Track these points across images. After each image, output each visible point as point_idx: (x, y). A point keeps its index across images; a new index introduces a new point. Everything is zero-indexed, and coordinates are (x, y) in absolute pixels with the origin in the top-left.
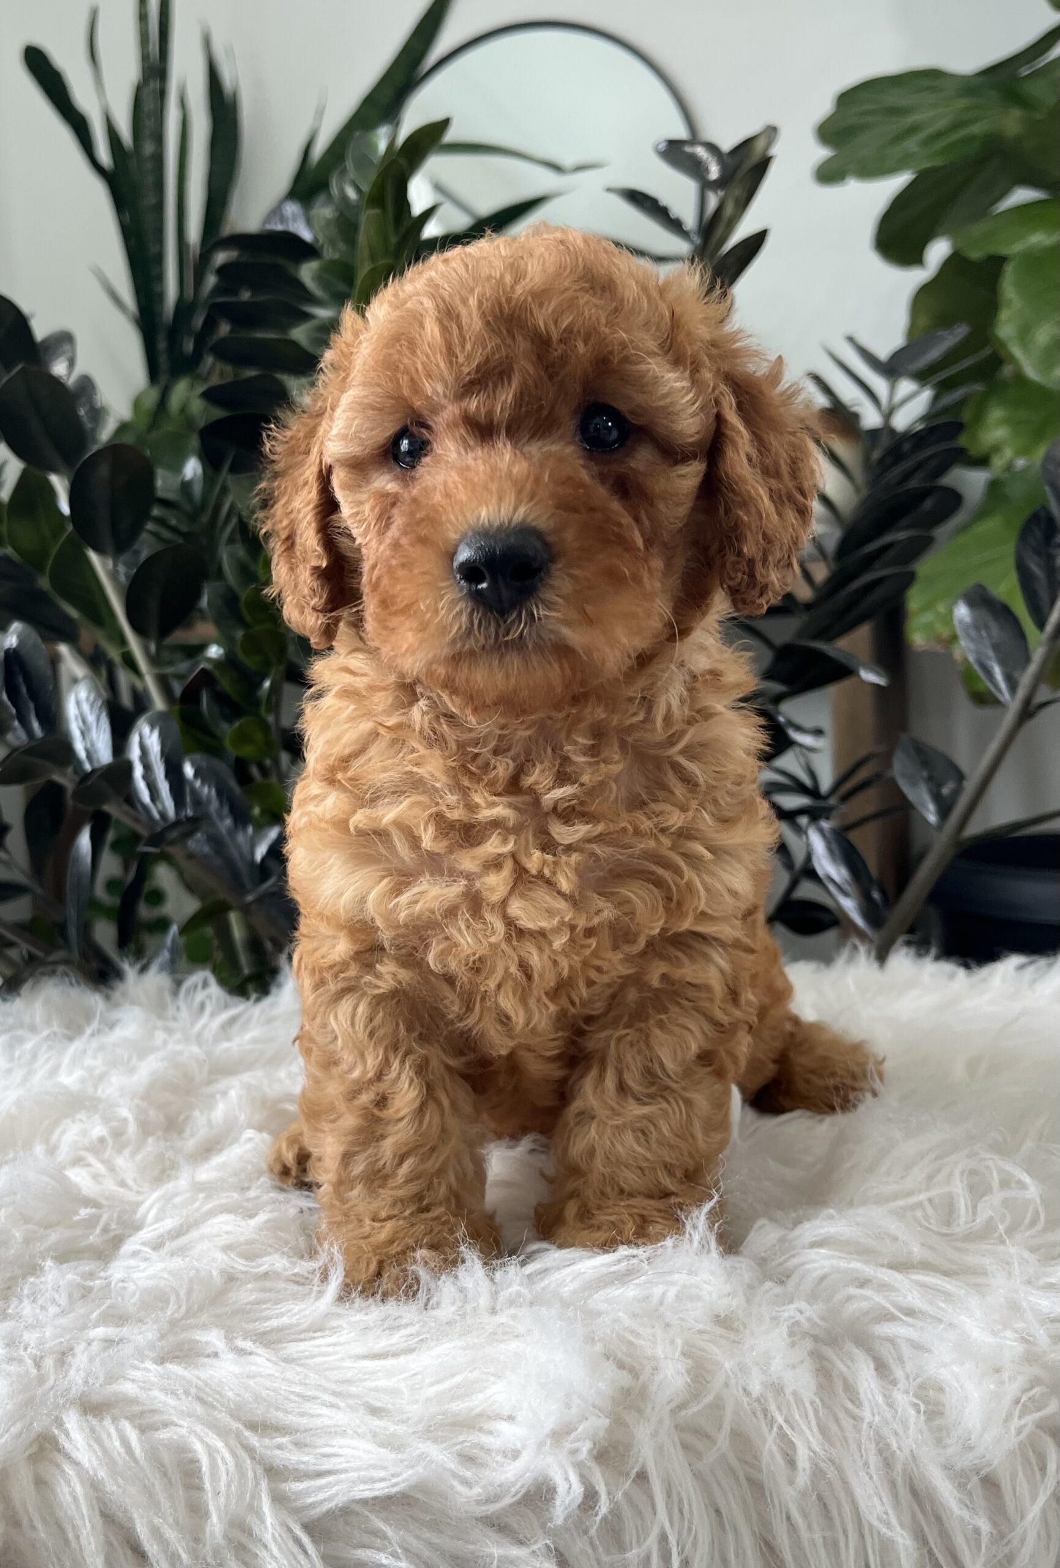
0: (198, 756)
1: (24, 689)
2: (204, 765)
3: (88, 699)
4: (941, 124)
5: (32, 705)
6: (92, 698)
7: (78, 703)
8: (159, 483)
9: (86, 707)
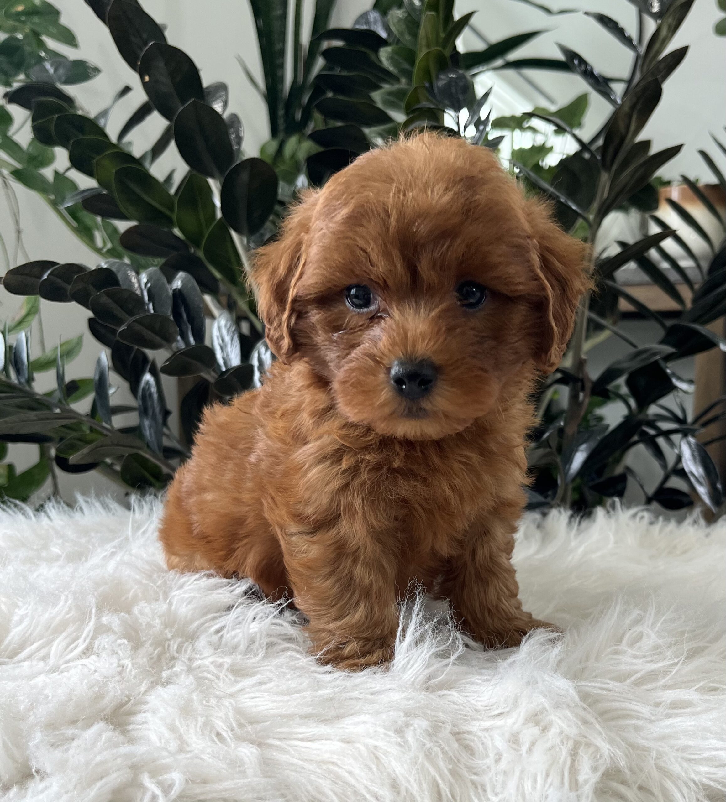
1: (185, 316)
3: (226, 326)
5: (190, 327)
6: (228, 325)
7: (219, 328)
8: (280, 190)
9: (224, 332)
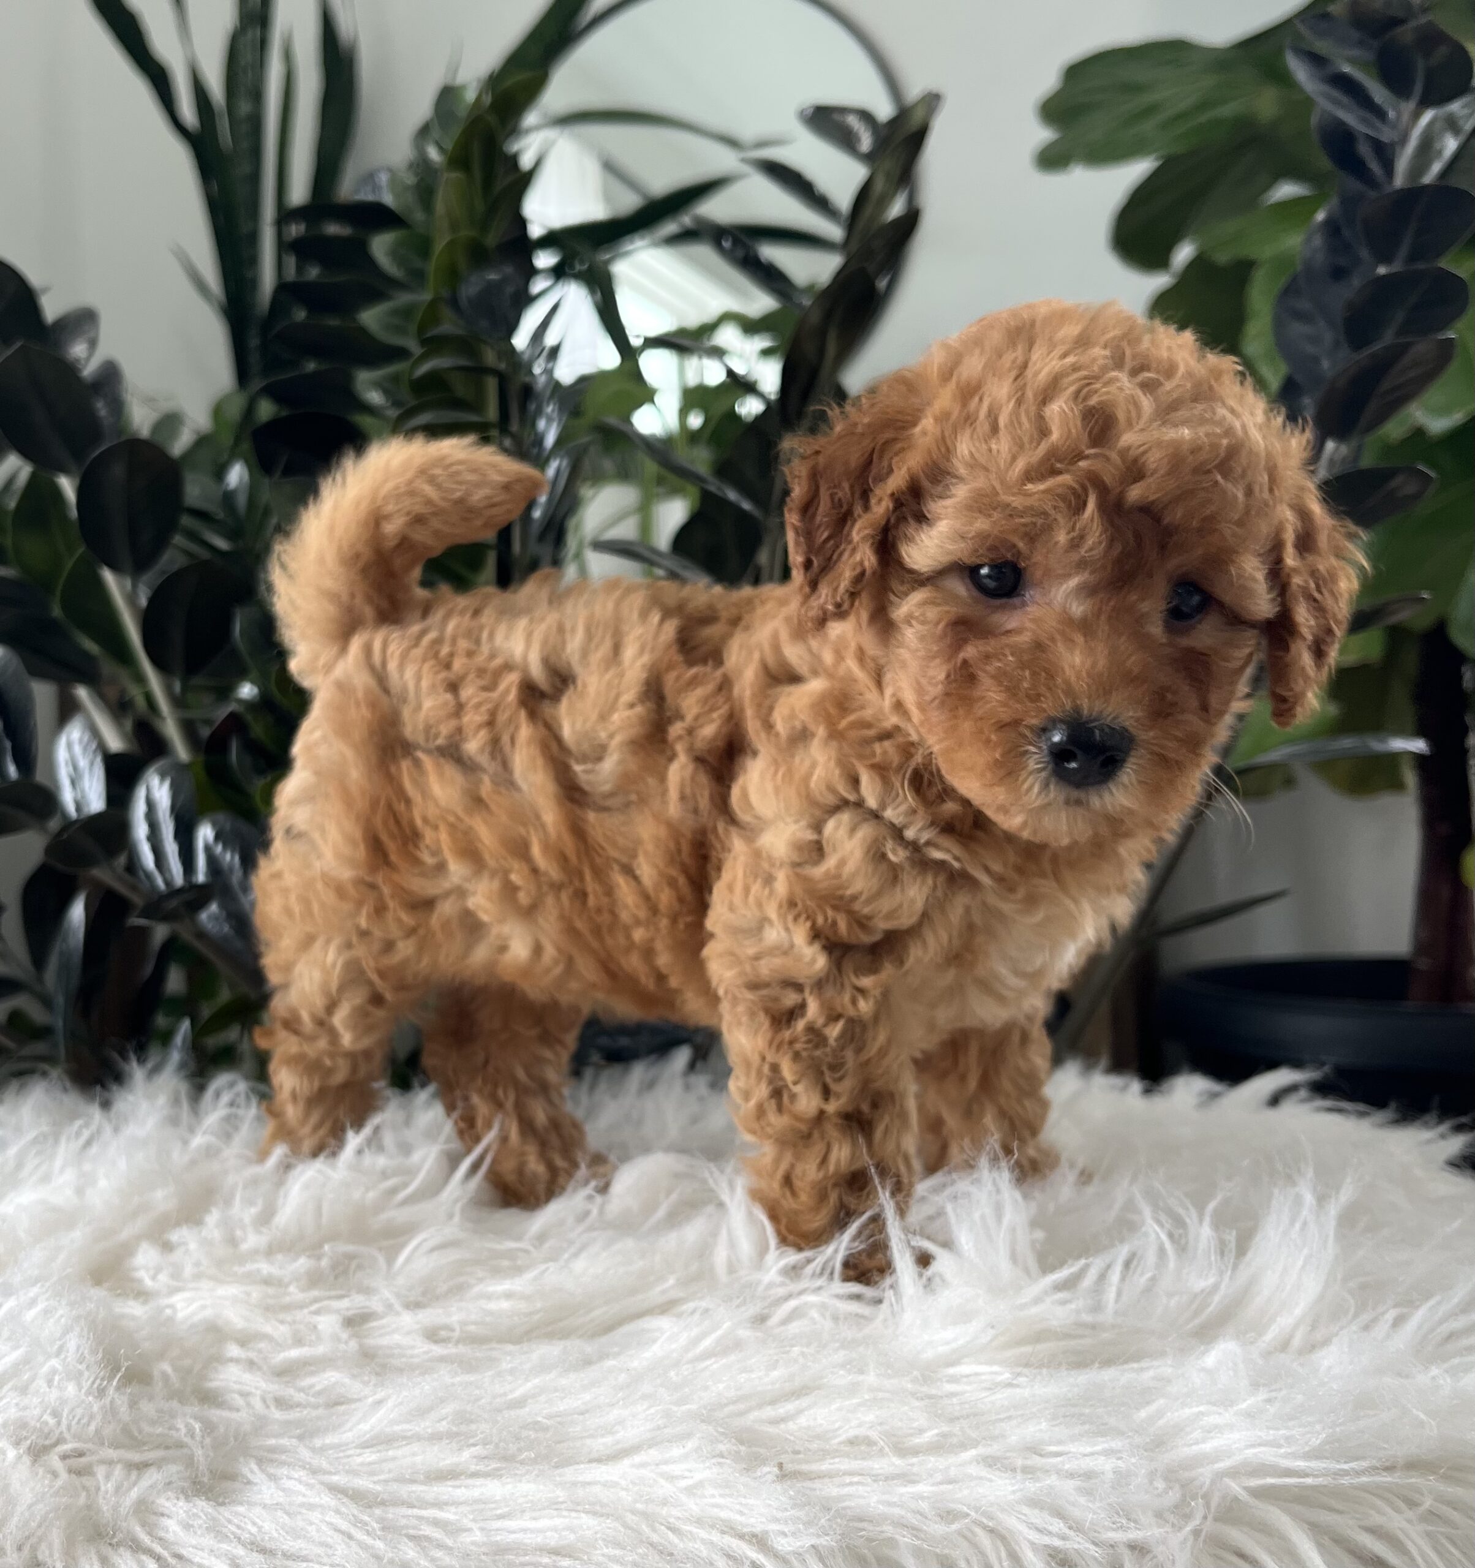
0: (221, 817)
2: (228, 826)
3: (81, 741)
4: (1183, 106)
6: (84, 742)
7: (69, 746)
8: (189, 489)
9: (77, 749)
